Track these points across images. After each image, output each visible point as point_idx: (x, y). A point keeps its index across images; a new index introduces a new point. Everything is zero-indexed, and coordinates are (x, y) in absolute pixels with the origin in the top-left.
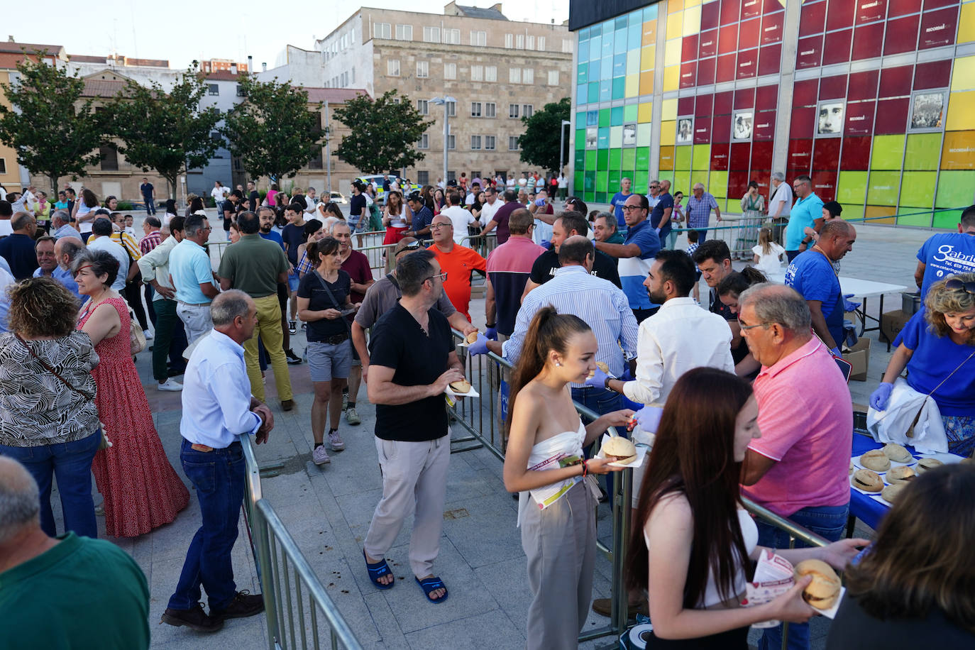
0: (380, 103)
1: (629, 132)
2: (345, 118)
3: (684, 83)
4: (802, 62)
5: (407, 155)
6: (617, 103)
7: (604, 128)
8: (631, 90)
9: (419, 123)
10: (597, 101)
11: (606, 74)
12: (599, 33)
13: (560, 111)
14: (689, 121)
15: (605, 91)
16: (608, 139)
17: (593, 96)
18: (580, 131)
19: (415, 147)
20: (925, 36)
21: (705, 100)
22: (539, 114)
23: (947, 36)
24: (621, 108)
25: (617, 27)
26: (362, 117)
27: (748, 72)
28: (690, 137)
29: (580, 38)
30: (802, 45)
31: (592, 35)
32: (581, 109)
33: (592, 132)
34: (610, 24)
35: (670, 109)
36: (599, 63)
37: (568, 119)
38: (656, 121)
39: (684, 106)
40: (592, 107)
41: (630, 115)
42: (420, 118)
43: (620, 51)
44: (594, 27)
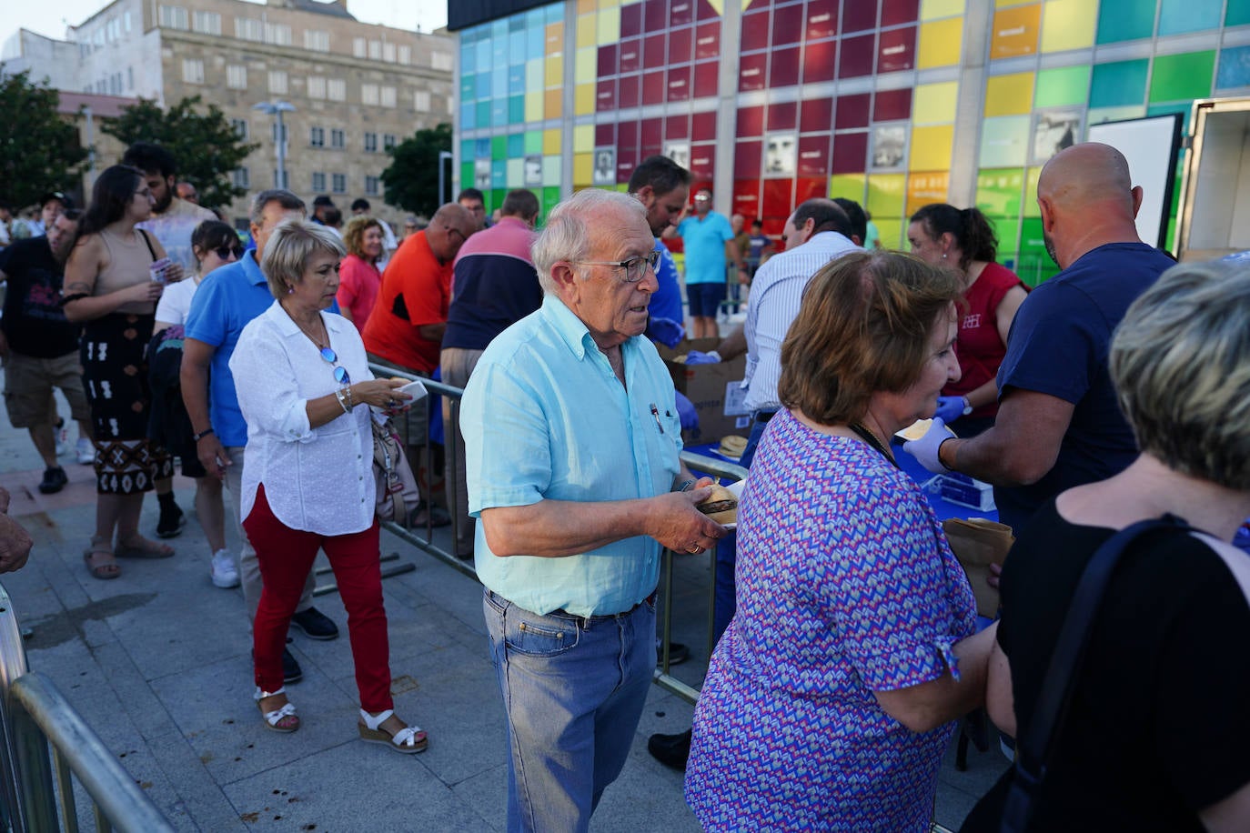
0: (175, 114)
1: (532, 167)
2: (120, 132)
3: (602, 105)
4: (745, 84)
5: (221, 189)
6: (515, 129)
7: (498, 161)
8: (534, 111)
9: (237, 145)
10: (488, 125)
11: (500, 92)
12: (488, 35)
13: (438, 138)
14: (610, 153)
15: (499, 113)
16: (504, 177)
17: (483, 121)
18: (468, 165)
19: (231, 178)
20: (884, 59)
21: (627, 128)
22: (408, 143)
23: (907, 60)
24: (521, 136)
25: (512, 28)
26: (147, 132)
27: (679, 94)
28: (611, 175)
29: (463, 41)
30: (745, 63)
31: (479, 37)
32: (468, 135)
33: (483, 166)
34: (501, 25)
35: (585, 137)
36: (489, 75)
37: (449, 148)
38: (569, 156)
39: (603, 135)
40: (482, 133)
41: (532, 144)
42: (238, 139)
43: (516, 61)
44: (482, 28)
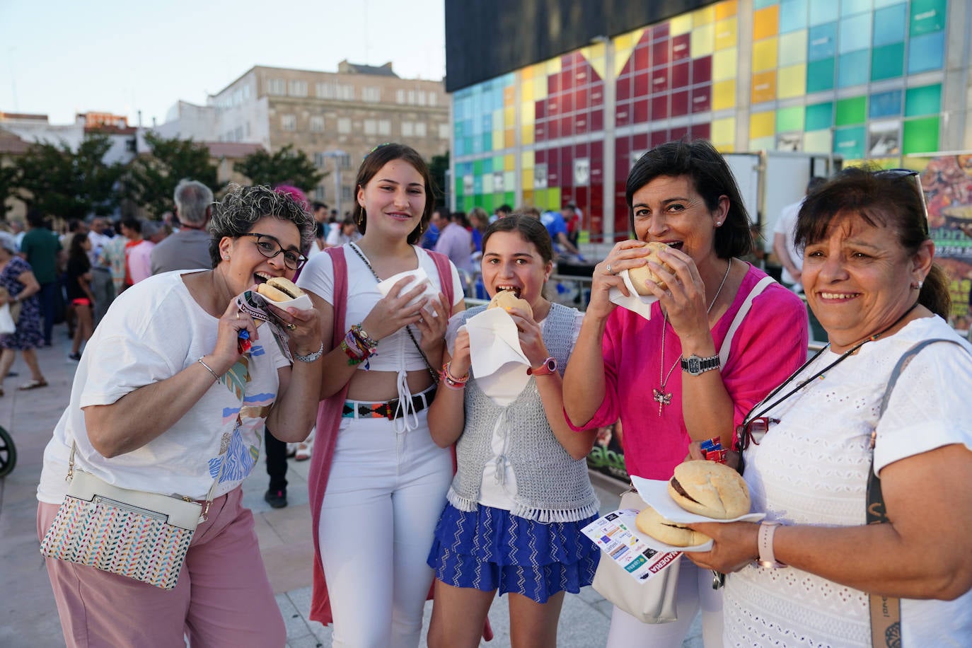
0: (277, 157)
1: (498, 179)
2: (245, 171)
3: (538, 138)
4: (620, 122)
6: (487, 155)
7: (478, 176)
8: (498, 143)
9: (315, 174)
10: (471, 152)
11: (477, 129)
12: (470, 95)
13: (443, 162)
14: (543, 168)
15: (477, 145)
16: (481, 187)
17: (468, 150)
18: (459, 180)
20: (694, 105)
21: (552, 152)
23: (705, 106)
24: (490, 160)
25: (485, 90)
26: (260, 169)
27: (581, 130)
28: (544, 183)
29: (456, 99)
30: (619, 109)
31: (465, 96)
32: (460, 160)
33: (468, 180)
34: (477, 88)
35: (528, 159)
36: (471, 121)
37: (449, 169)
38: (519, 172)
39: (539, 157)
40: (468, 158)
41: (498, 164)
42: (315, 170)
43: (487, 111)
44: (466, 91)
